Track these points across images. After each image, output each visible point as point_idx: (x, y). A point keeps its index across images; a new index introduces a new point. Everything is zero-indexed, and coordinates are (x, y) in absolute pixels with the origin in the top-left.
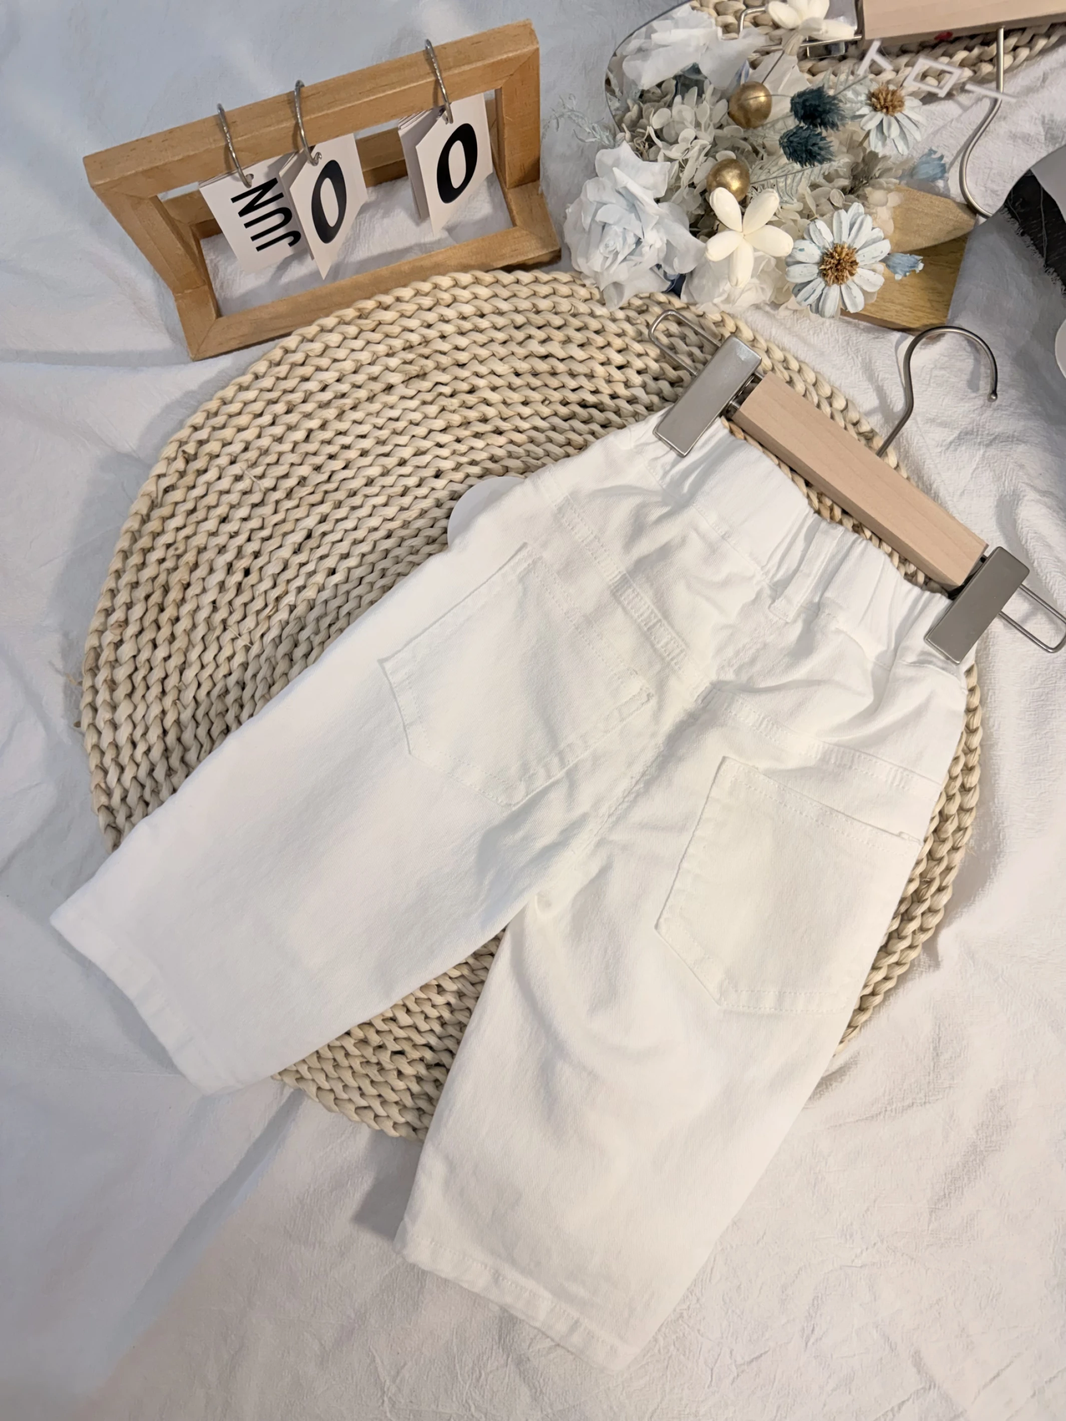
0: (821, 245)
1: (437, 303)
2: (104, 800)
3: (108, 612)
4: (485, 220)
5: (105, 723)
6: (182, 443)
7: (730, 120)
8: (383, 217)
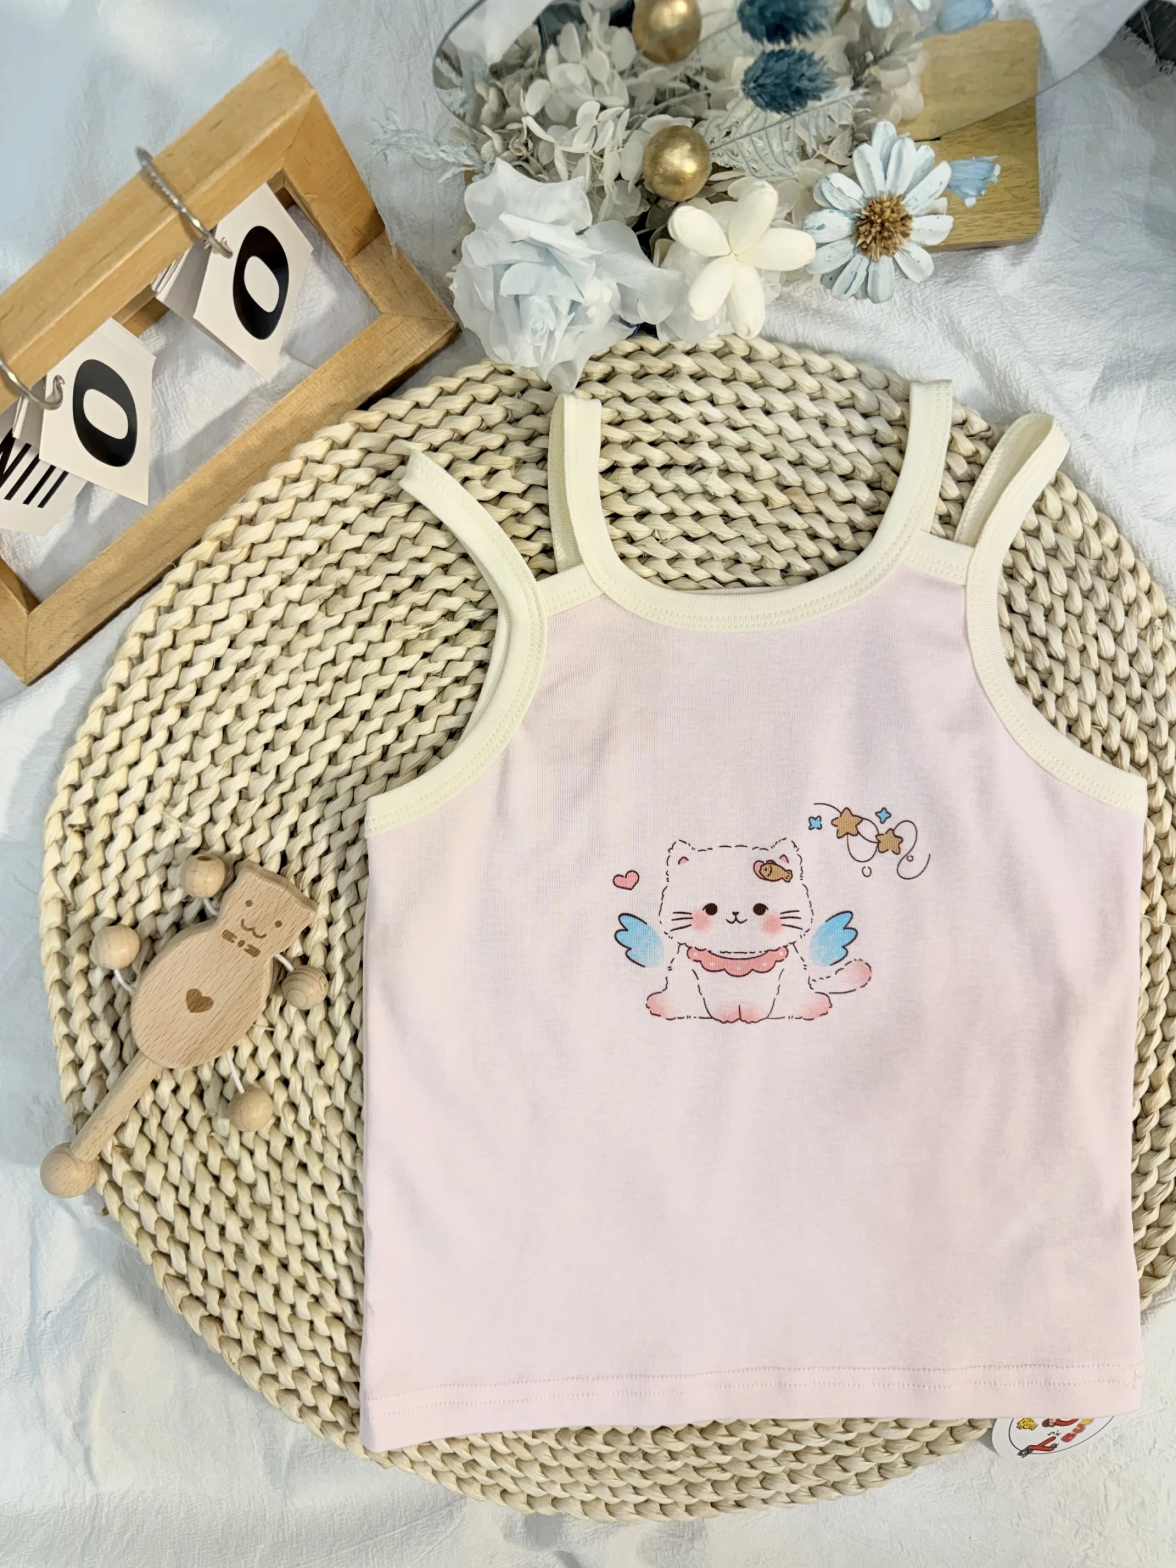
0: (847, 207)
1: (319, 483)
2: (181, 1292)
3: (77, 1064)
4: (333, 314)
5: (138, 1202)
6: (65, 814)
7: (645, 60)
8: (189, 372)
